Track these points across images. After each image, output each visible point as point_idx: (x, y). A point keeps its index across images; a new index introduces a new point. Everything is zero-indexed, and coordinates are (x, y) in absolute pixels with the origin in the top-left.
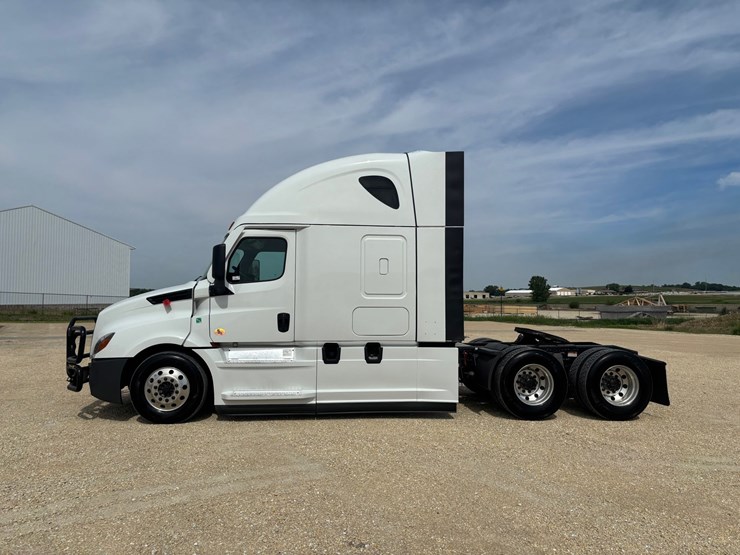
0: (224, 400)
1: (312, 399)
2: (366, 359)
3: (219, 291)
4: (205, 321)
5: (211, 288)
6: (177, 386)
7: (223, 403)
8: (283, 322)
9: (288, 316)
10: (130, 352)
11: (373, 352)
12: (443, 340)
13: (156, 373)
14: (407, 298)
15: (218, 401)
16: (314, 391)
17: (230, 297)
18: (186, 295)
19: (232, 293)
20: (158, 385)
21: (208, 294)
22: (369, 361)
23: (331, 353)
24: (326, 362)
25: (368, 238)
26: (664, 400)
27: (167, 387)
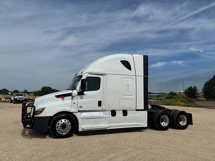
0: (82, 129)
1: (108, 128)
2: (123, 115)
3: (81, 93)
4: (76, 103)
5: (78, 93)
6: (67, 125)
7: (81, 130)
8: (100, 104)
9: (101, 102)
10: (51, 114)
11: (125, 113)
12: (143, 109)
13: (60, 121)
14: (134, 96)
15: (80, 130)
16: (109, 125)
17: (84, 95)
18: (70, 95)
19: (85, 94)
20: (61, 125)
21: (77, 95)
22: (124, 116)
23: (114, 113)
24: (112, 116)
25: (123, 79)
26: (192, 124)
27: (64, 126)
